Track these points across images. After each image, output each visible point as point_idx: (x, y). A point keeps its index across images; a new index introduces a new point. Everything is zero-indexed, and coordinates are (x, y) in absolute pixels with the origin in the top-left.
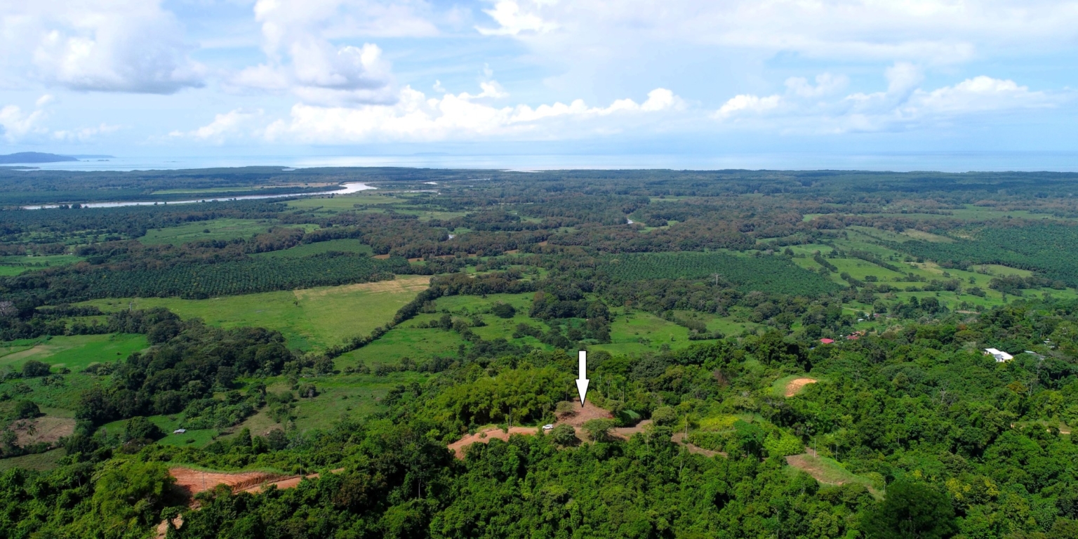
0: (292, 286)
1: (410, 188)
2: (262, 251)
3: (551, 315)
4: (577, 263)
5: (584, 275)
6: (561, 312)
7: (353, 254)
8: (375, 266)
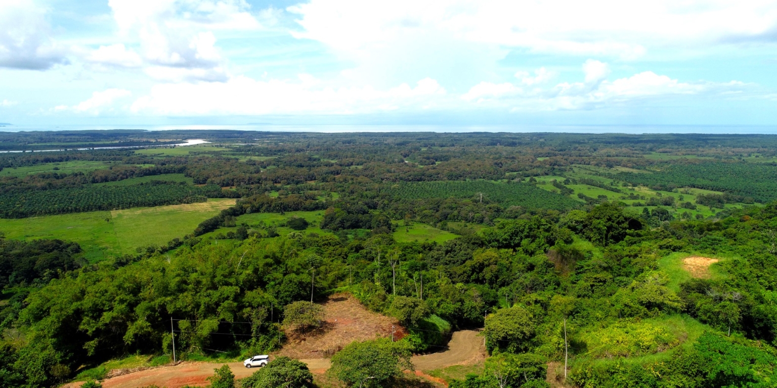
0: (110, 207)
2: (97, 182)
3: (339, 227)
4: (365, 188)
5: (369, 196)
6: (348, 224)
8: (190, 191)
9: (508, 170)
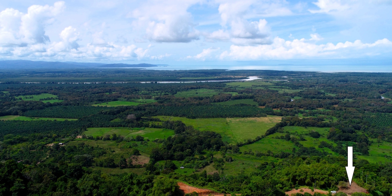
0: (226, 116)
1: (275, 79)
2: (216, 102)
3: (338, 139)
4: (353, 116)
5: (356, 122)
6: (343, 138)
7: (250, 105)
8: (259, 111)
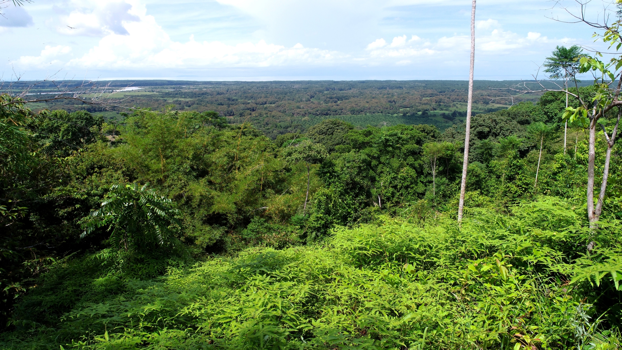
4: (278, 120)
9: (401, 107)
